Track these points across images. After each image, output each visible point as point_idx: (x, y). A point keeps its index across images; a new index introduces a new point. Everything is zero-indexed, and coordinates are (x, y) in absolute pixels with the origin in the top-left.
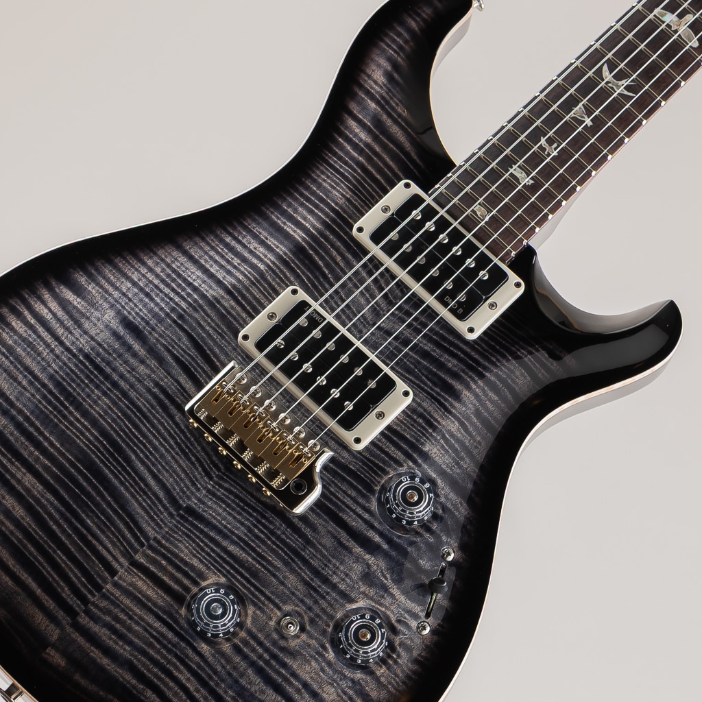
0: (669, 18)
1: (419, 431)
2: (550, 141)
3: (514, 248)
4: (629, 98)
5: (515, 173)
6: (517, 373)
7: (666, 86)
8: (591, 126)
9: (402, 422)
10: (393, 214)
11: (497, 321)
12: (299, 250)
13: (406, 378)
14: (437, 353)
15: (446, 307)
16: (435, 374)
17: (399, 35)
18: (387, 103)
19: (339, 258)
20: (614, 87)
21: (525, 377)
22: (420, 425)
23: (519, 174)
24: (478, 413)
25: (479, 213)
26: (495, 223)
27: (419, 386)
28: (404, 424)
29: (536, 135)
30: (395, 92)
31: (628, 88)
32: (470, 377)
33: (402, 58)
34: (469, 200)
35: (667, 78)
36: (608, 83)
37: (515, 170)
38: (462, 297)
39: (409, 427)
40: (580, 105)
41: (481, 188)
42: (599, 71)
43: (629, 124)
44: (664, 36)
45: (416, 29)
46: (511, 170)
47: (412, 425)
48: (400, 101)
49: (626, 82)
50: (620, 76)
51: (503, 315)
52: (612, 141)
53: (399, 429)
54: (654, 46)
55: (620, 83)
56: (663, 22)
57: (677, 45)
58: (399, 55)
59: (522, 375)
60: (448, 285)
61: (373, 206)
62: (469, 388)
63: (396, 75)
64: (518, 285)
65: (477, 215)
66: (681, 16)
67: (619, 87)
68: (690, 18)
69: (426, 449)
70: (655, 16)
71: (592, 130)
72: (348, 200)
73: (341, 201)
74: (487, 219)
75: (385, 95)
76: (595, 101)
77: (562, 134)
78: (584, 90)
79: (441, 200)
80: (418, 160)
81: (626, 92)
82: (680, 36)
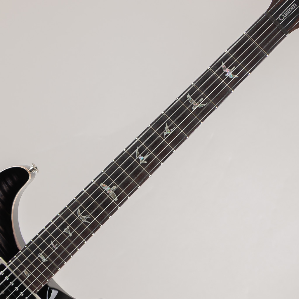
2: (55, 243)
3: (38, 288)
4: (87, 224)
5: (41, 257)
7: (103, 219)
8: (71, 236)
20: (82, 219)
25: (25, 274)
26: (31, 278)
29: (49, 241)
34: (22, 268)
35: (104, 214)
36: (79, 217)
37: (40, 255)
40: (68, 227)
41: (27, 263)
42: (76, 212)
43: (87, 235)
44: (104, 196)
46: (39, 256)
49: (86, 217)
50: (84, 215)
52: (79, 243)
54: (99, 201)
55: (84, 217)
57: (109, 201)
67: (84, 219)
70: (101, 187)
71: (72, 238)
74: (29, 277)
76: (74, 226)
77: (60, 240)
78: (70, 221)
79: (12, 267)
80: (4, 248)
81: (86, 221)
82: (110, 196)
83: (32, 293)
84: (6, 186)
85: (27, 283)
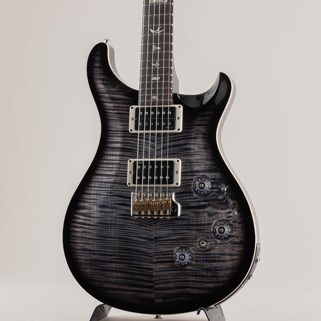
0: (154, 1)
1: (189, 167)
2: (155, 63)
3: (170, 99)
4: (163, 32)
5: (153, 79)
6: (200, 128)
7: (169, 20)
8: (160, 48)
9: (183, 168)
10: (135, 119)
11: (183, 121)
12: (122, 149)
13: (175, 156)
14: (176, 143)
15: (168, 130)
16: (181, 149)
17: (97, 71)
18: (109, 91)
19: (133, 142)
21: (202, 127)
22: (188, 165)
23: (155, 78)
24: (200, 148)
25: (154, 98)
26: (160, 97)
27: (179, 156)
28: (184, 168)
29: (150, 65)
30: (108, 87)
31: (160, 30)
32: (189, 141)
33: (102, 76)
34: (149, 97)
35: (167, 17)
36: (154, 33)
38: (169, 124)
39: (186, 168)
40: (153, 46)
41: (149, 92)
42: (150, 32)
43: (169, 39)
44: (157, 6)
45: (99, 65)
46: (152, 80)
47: (187, 167)
48: (112, 88)
49: (159, 29)
50: (156, 29)
51: (184, 118)
52: (169, 48)
53: (184, 171)
54: (157, 12)
55: (158, 30)
56: (154, 3)
57: (162, 6)
58: (101, 76)
59: (201, 128)
60: (163, 124)
61: (129, 121)
62: (191, 144)
63: (105, 82)
64: (180, 107)
65: (154, 99)
67: (158, 32)
69: (195, 169)
70: (150, 4)
71: (162, 50)
72: (122, 125)
73: (121, 127)
74: (157, 98)
75: (107, 90)
76: (156, 41)
77: (155, 58)
78: (151, 41)
79: (143, 104)
80: (129, 99)
81: (161, 31)
82: (161, 3)
83: (169, 106)
84: (97, 62)
85: (160, 103)
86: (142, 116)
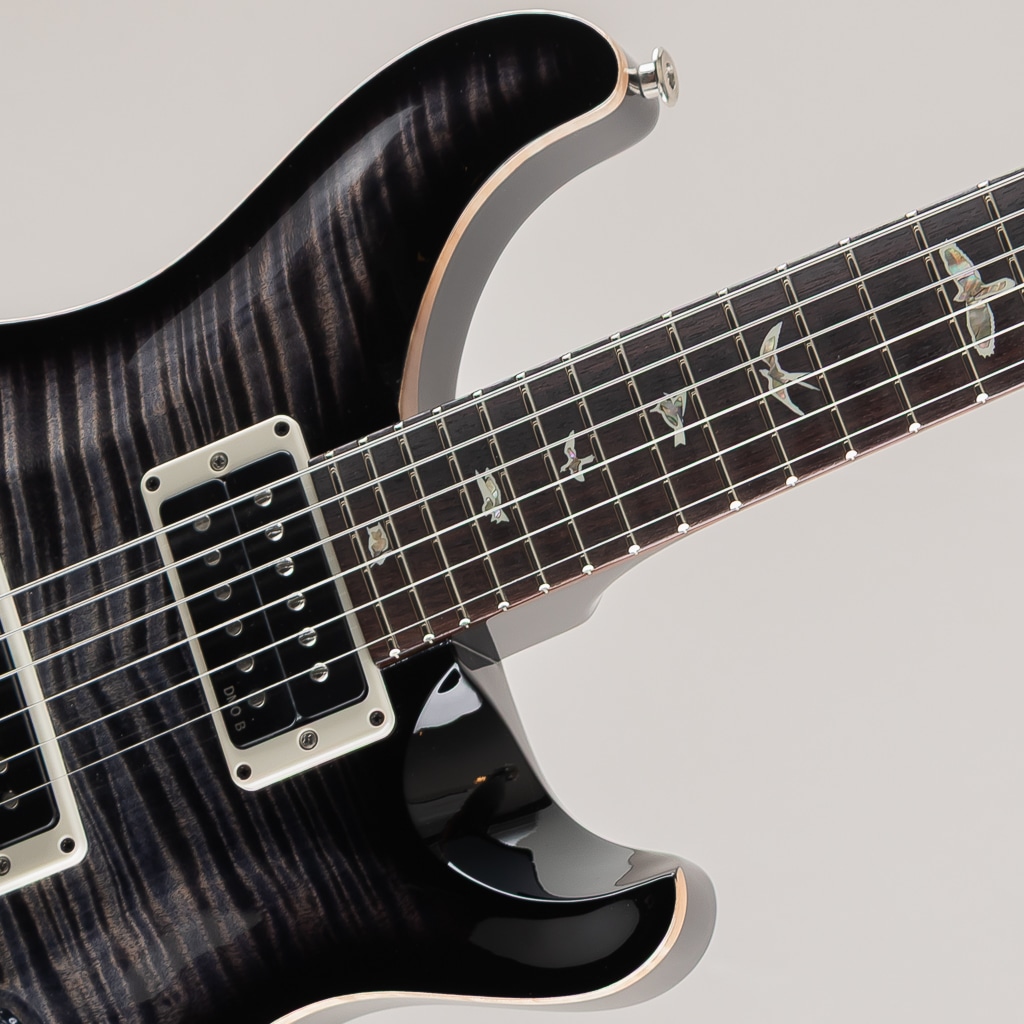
0: (964, 271)
1: (63, 926)
2: (583, 447)
3: (401, 641)
4: (783, 413)
5: (482, 485)
6: (302, 893)
8: (681, 445)
9: (42, 894)
10: (223, 478)
11: (310, 774)
12: (38, 477)
13: (94, 812)
14: (171, 787)
15: (221, 704)
16: (147, 829)
17: (436, 110)
18: (340, 242)
19: (97, 524)
20: (770, 380)
21: (314, 906)
22: (70, 915)
23: (490, 491)
24: (194, 942)
25: (372, 542)
26: (390, 574)
27: (107, 839)
28: (45, 902)
29: (558, 425)
30: (365, 226)
31: (795, 392)
32: (205, 863)
33: (414, 160)
34: (366, 506)
35: (888, 401)
36: (760, 365)
37: (484, 479)
38: (257, 697)
39: (49, 912)
40: (682, 393)
41: (400, 490)
42: (761, 332)
43: (758, 471)
44: (932, 305)
45: (473, 107)
46: (478, 477)
47: (57, 910)
48: (365, 249)
49: (798, 379)
50: (792, 361)
51: (328, 768)
52: (703, 494)
53: (31, 906)
55: (787, 376)
56: (944, 274)
57: (947, 337)
58: (412, 151)
59: (310, 900)
60: (245, 661)
61: (210, 442)
62: (192, 881)
63: (384, 192)
64: (377, 719)
65: (366, 545)
66: (988, 275)
67: (779, 381)
68: (1006, 287)
69: (61, 966)
70: (936, 254)
71: (675, 455)
72: (172, 413)
73: (160, 410)
74: (380, 560)
75: (345, 224)
76: (715, 396)
77: (614, 439)
78: (705, 363)
79: (324, 483)
80: (336, 384)
81: (787, 401)
82: (962, 318)
83: (361, 648)
84: (486, 88)
85: (358, 588)
86: (253, 515)
